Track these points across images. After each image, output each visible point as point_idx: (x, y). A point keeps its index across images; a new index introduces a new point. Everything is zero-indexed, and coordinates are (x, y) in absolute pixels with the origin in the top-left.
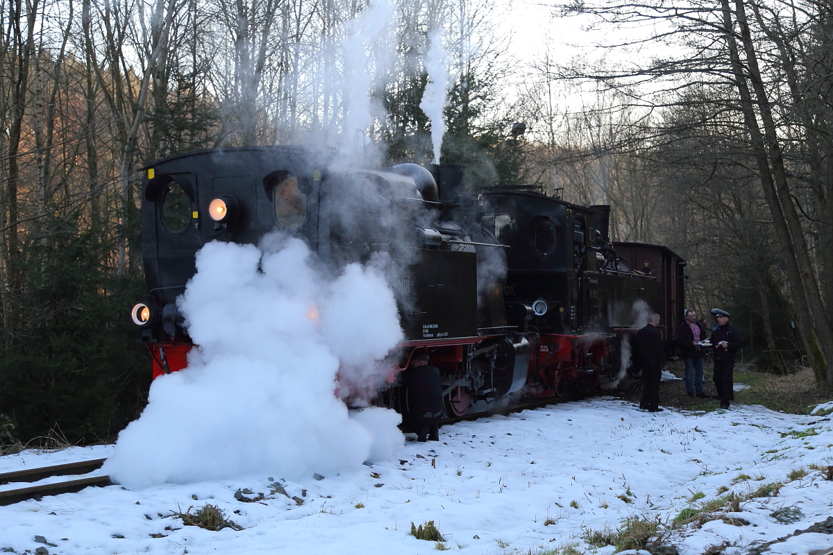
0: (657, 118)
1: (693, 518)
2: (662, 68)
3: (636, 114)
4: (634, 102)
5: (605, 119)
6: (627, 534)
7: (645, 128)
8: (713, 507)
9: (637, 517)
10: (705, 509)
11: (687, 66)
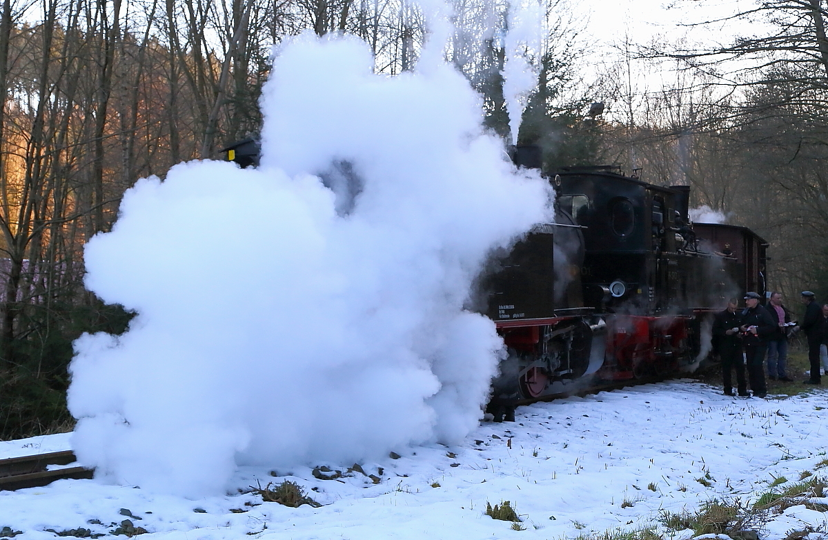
0: (740, 98)
1: (774, 502)
2: (745, 46)
3: (718, 94)
4: (716, 80)
5: (685, 99)
6: (706, 517)
7: (726, 107)
8: (795, 491)
9: (716, 501)
10: (787, 494)
11: (770, 44)
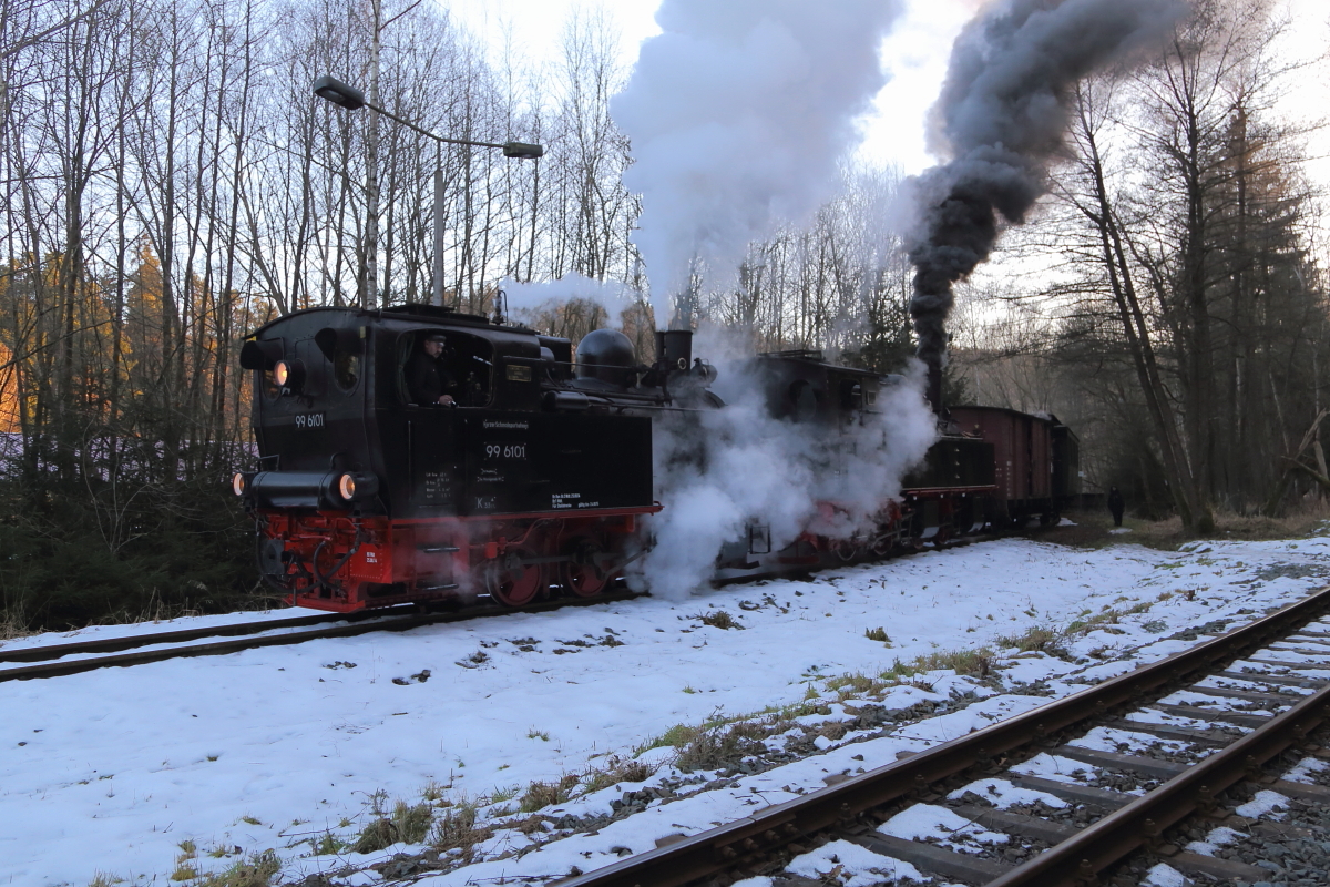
0: (1056, 327)
1: (1081, 628)
2: (1057, 290)
3: (1039, 324)
4: (1037, 316)
5: (1015, 329)
6: (1028, 639)
7: (1046, 335)
8: (1097, 620)
9: (1037, 627)
10: (1090, 622)
11: (1076, 288)
